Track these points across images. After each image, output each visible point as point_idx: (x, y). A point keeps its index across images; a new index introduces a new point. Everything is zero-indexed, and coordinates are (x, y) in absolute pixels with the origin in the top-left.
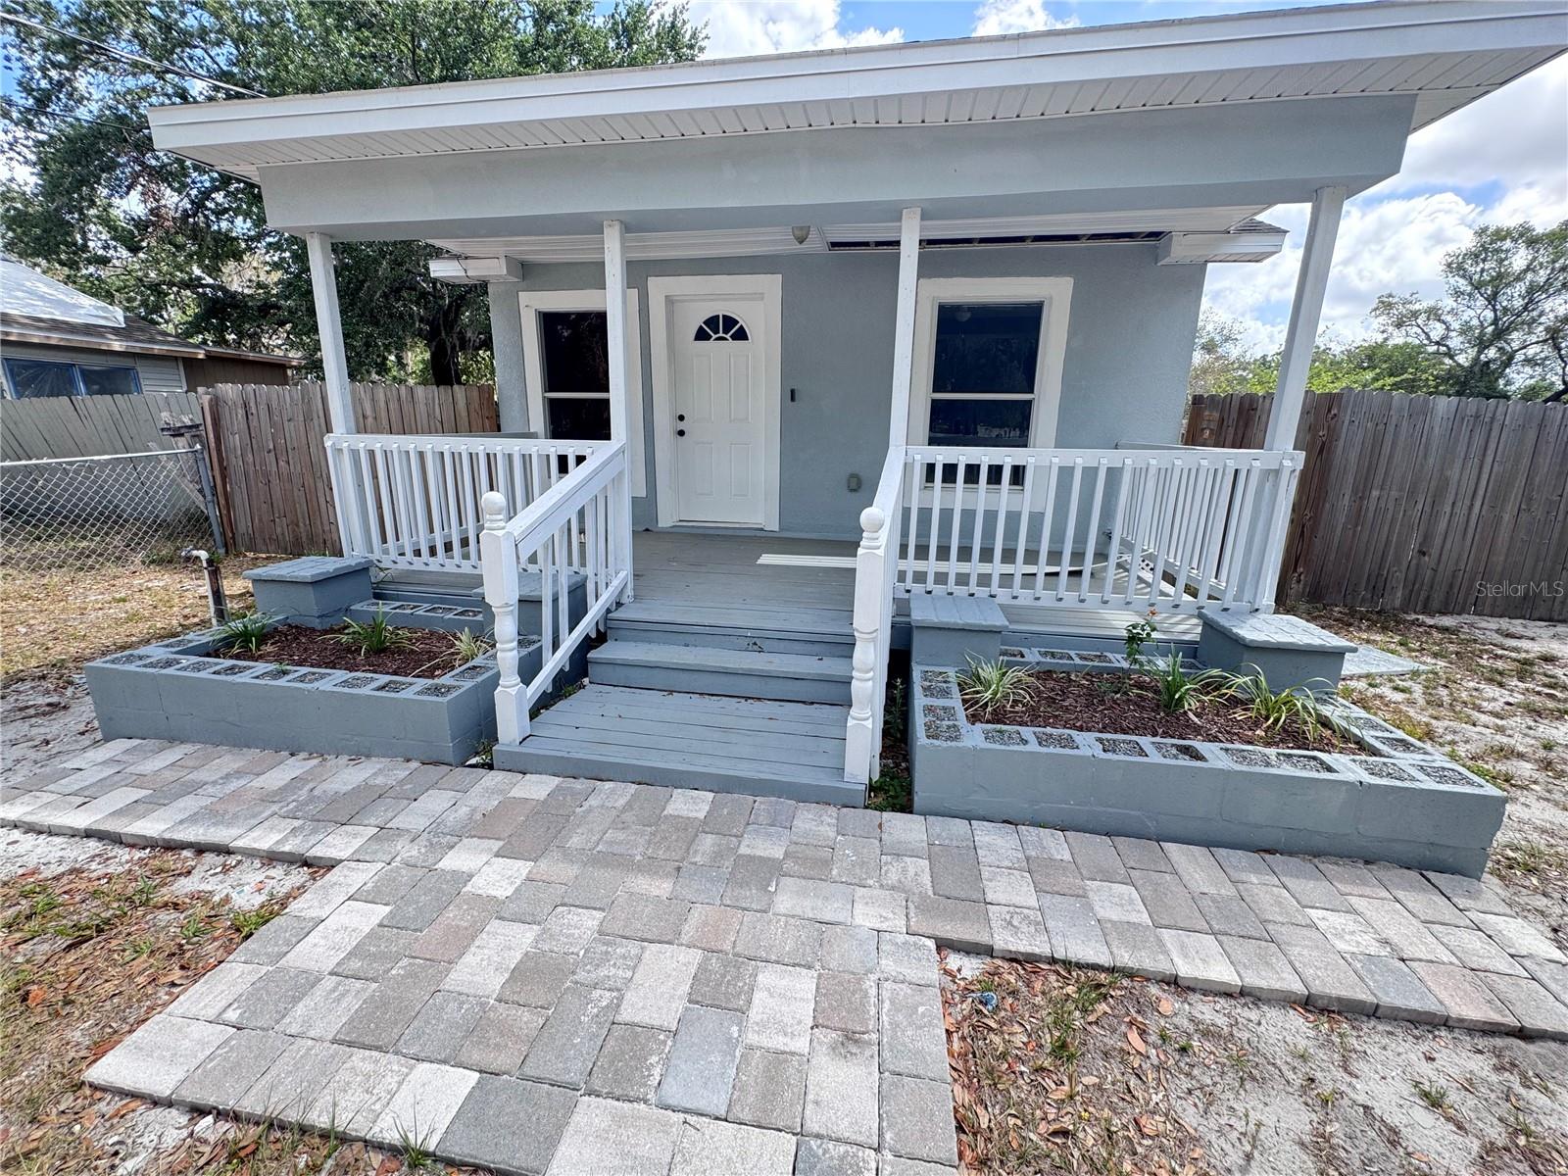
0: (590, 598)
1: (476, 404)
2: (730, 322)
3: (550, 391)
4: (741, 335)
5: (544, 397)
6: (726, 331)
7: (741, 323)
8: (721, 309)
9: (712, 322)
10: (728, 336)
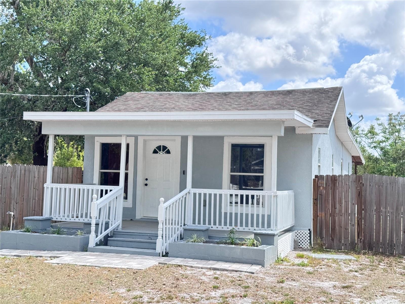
0: (110, 225)
1: (75, 173)
2: (165, 148)
3: (102, 169)
4: (168, 152)
5: (99, 171)
6: (163, 151)
7: (168, 148)
8: (162, 144)
9: (159, 148)
10: (164, 152)
